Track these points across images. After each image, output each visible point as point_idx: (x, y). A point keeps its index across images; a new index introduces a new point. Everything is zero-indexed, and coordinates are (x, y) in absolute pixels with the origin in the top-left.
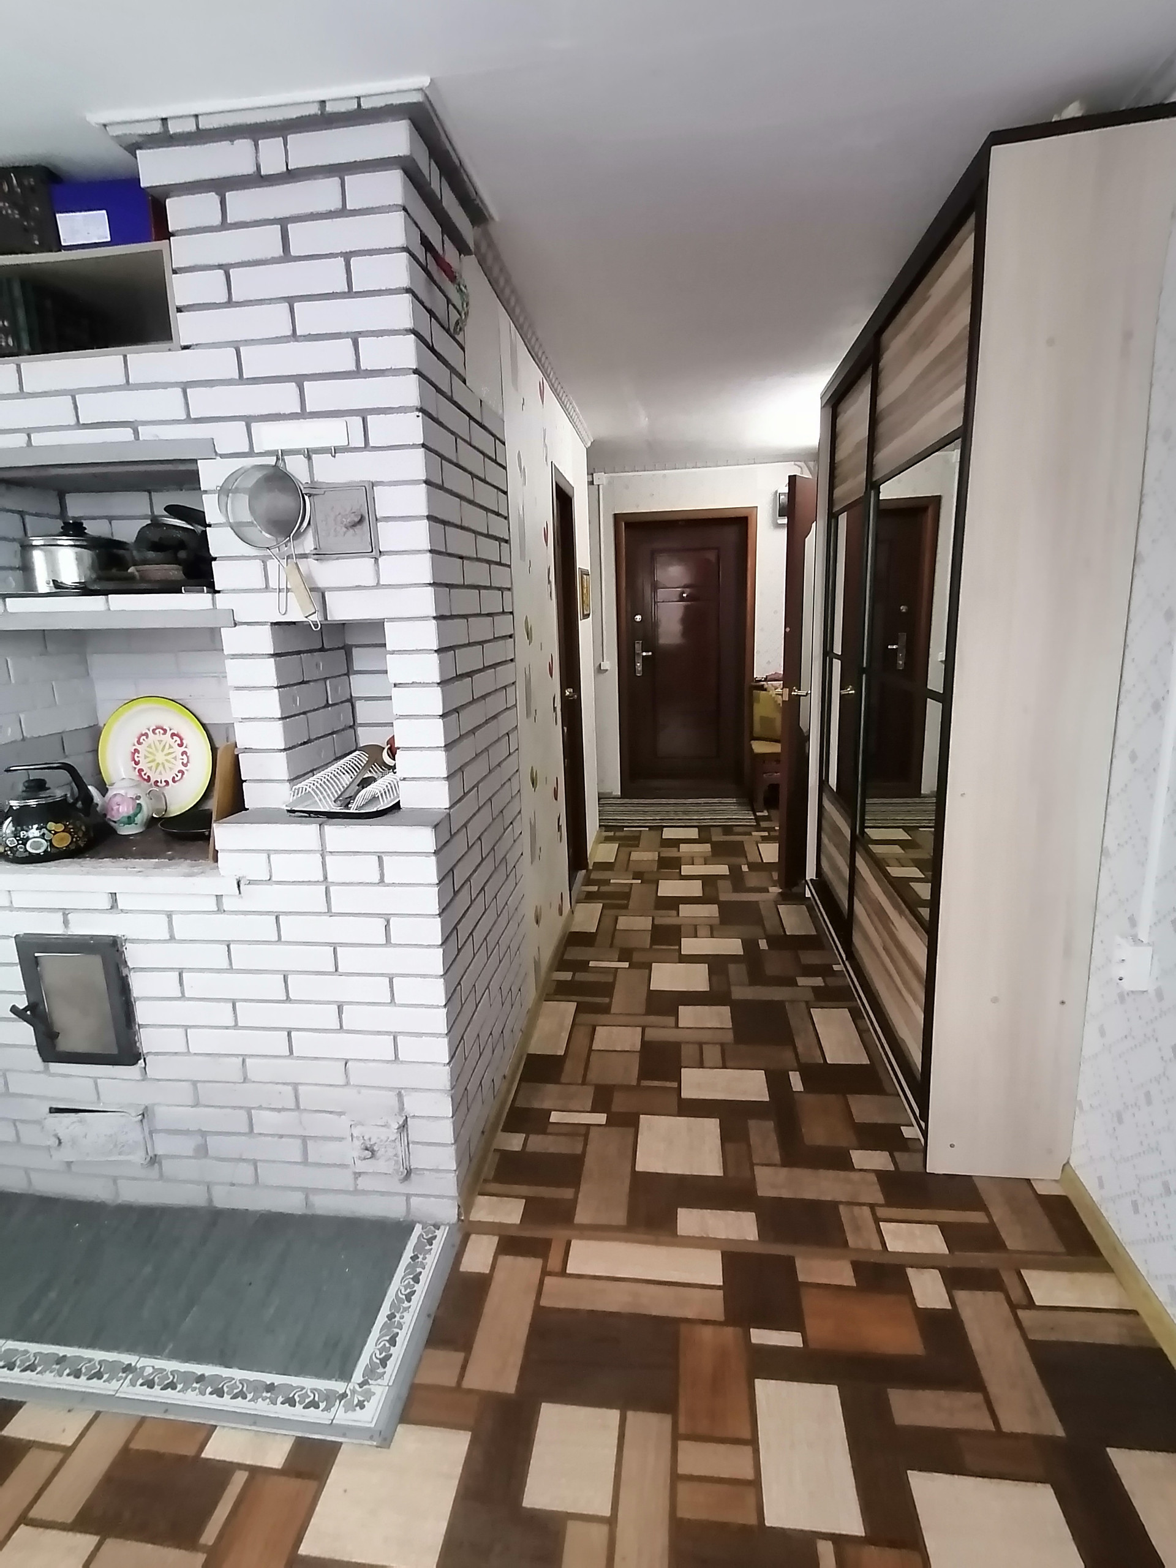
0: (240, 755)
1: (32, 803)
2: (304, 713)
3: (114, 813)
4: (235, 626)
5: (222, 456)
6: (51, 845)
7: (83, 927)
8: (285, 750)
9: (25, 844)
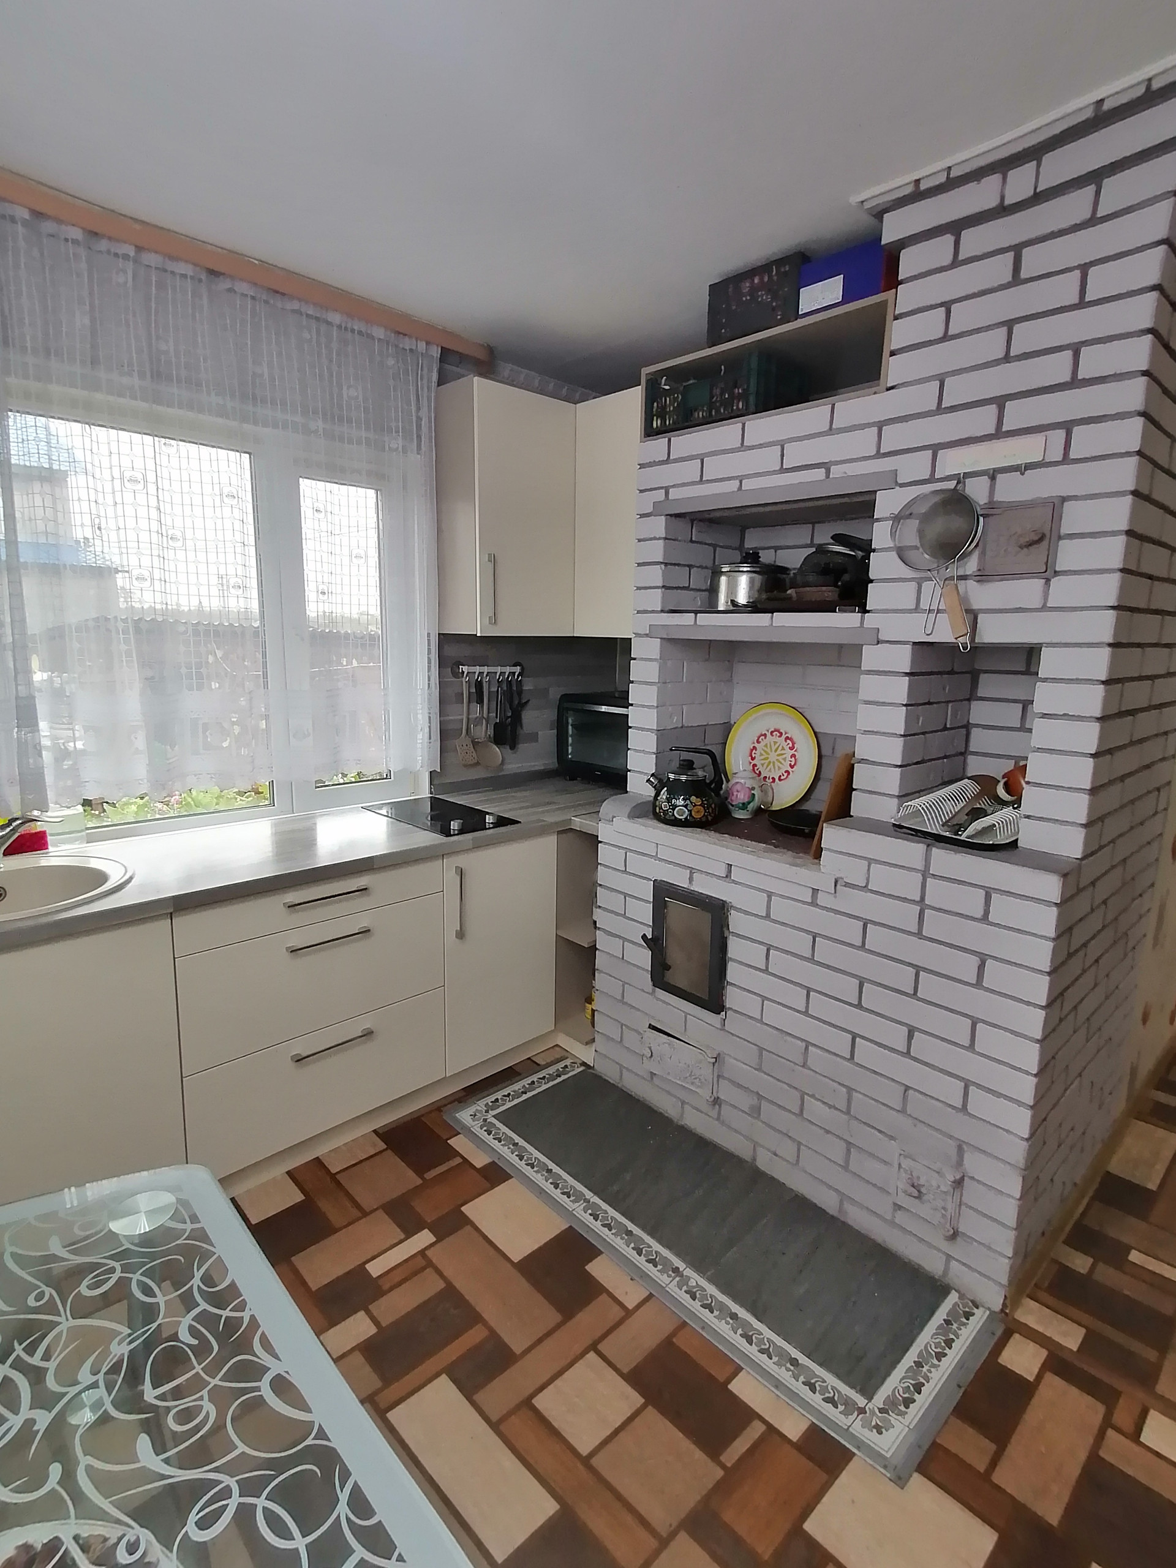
0: (856, 765)
1: (683, 778)
2: (923, 733)
3: (734, 798)
4: (878, 644)
5: (902, 485)
6: (691, 815)
7: (704, 887)
8: (900, 766)
9: (674, 809)
